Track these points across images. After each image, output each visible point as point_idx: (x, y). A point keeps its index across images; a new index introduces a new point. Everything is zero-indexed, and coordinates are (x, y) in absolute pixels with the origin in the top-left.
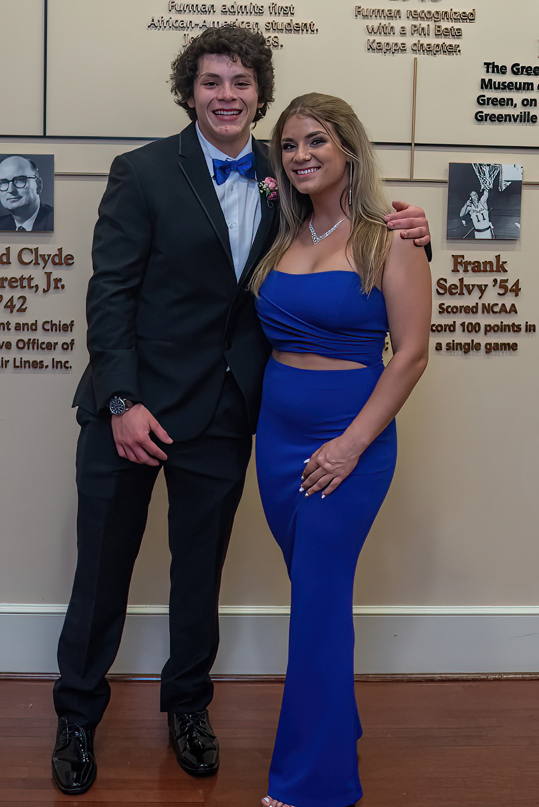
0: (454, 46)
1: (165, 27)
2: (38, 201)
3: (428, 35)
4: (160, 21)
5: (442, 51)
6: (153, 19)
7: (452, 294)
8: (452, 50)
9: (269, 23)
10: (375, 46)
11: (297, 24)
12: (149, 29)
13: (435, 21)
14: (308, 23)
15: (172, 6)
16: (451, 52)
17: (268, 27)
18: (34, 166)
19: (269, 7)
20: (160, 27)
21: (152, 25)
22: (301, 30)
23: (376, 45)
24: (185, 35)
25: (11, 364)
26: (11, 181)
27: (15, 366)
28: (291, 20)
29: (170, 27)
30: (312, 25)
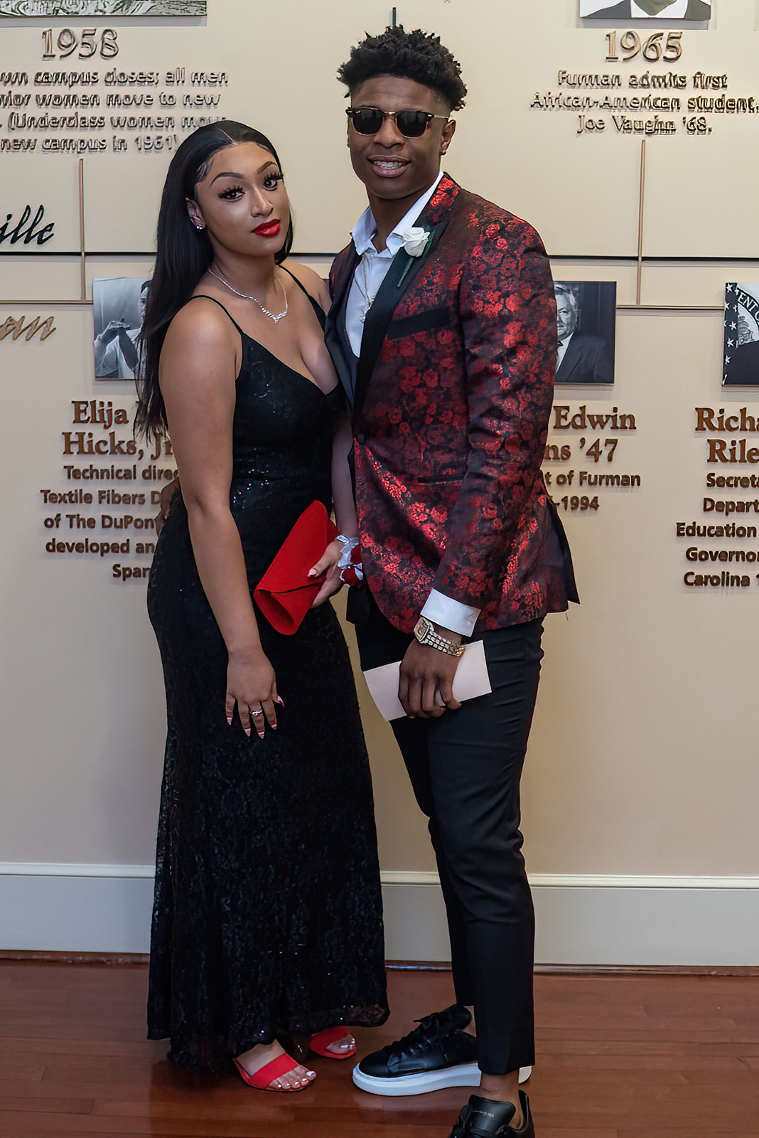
1: (553, 106)
4: (547, 99)
6: (537, 97)
9: (693, 100)
11: (730, 100)
12: (532, 108)
14: (747, 98)
15: (565, 78)
17: (692, 104)
19: (695, 78)
20: (547, 106)
21: (537, 104)
22: (736, 109)
24: (580, 116)
28: (724, 95)
29: (560, 106)
30: (751, 100)
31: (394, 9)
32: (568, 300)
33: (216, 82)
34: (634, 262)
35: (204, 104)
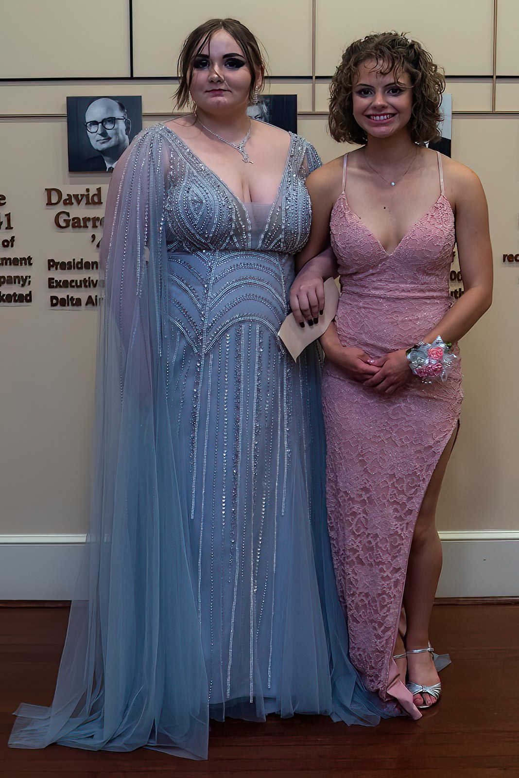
2: (128, 142)
32: (261, 109)
34: (309, 80)
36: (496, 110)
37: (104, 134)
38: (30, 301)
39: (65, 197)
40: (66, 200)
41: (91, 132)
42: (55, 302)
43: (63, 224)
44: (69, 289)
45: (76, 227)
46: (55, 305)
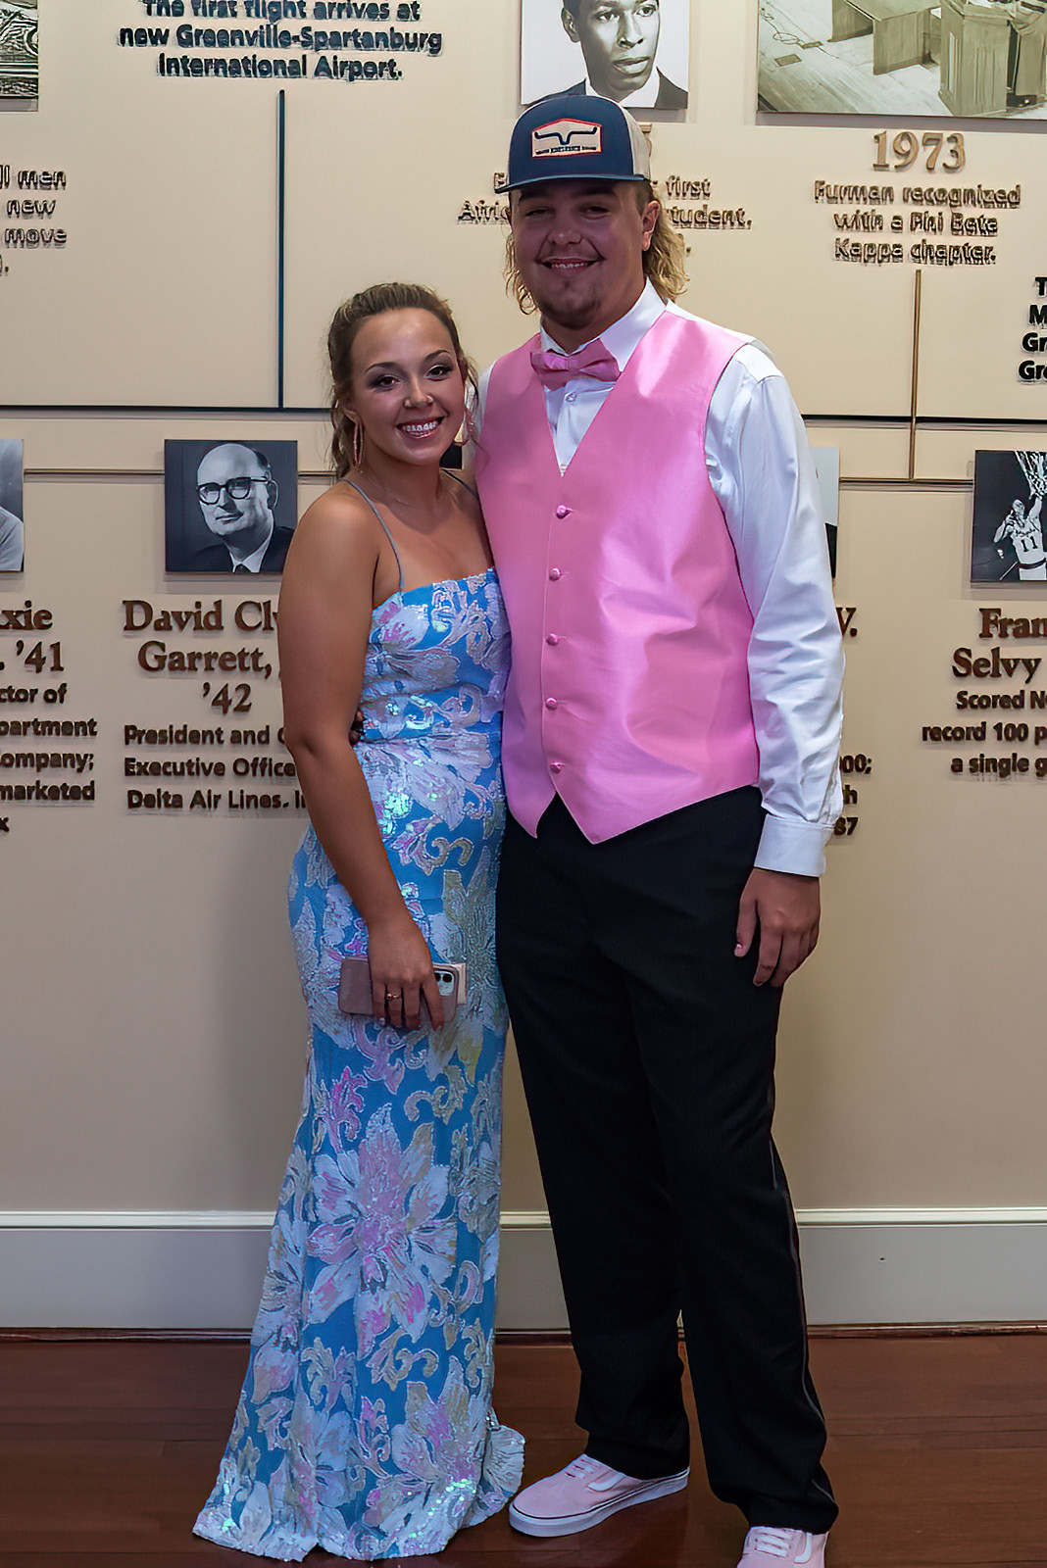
0: (983, 248)
1: (488, 219)
2: (271, 520)
3: (941, 230)
4: (480, 209)
5: (963, 258)
6: (467, 206)
7: (979, 675)
8: (982, 256)
10: (848, 249)
11: (716, 213)
12: (461, 222)
13: (951, 206)
14: (734, 210)
16: (978, 259)
18: (262, 461)
19: (667, 183)
20: (480, 218)
21: (466, 215)
22: (721, 225)
23: (850, 247)
25: (224, 802)
26: (223, 486)
27: (231, 805)
28: (705, 206)
29: (497, 219)
30: (740, 213)
31: (282, 92)
33: (50, 184)
35: (35, 213)
36: (916, 477)
37: (229, 506)
38: (92, 797)
39: (157, 615)
40: (160, 620)
41: (207, 504)
42: (135, 801)
43: (153, 664)
44: (162, 776)
45: (177, 668)
46: (138, 805)
